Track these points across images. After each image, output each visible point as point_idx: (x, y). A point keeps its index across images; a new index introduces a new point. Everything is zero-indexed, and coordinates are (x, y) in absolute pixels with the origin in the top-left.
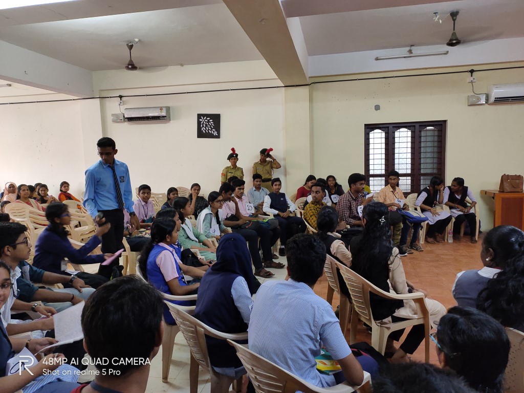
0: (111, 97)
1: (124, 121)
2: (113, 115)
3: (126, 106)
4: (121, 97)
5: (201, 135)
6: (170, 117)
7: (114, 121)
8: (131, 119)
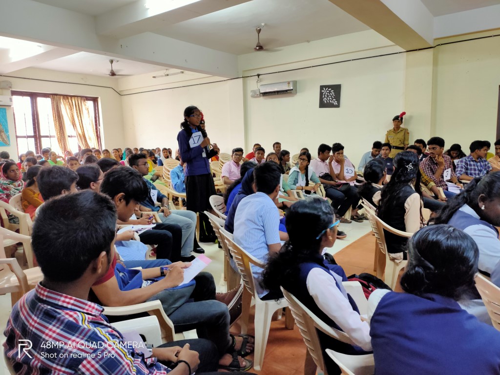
0: (251, 76)
1: (260, 96)
2: (252, 91)
3: (262, 83)
4: (259, 75)
5: (322, 105)
6: (296, 90)
7: (253, 97)
8: (265, 94)
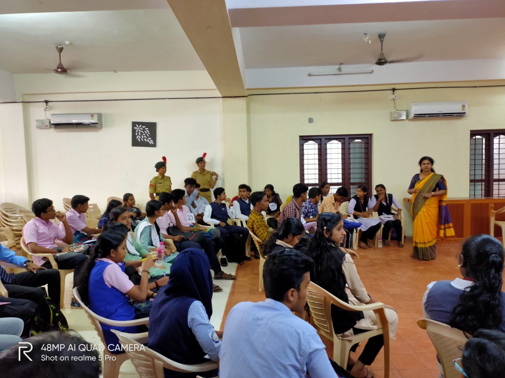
0: (35, 102)
1: (50, 127)
2: (37, 121)
3: (52, 112)
4: (47, 102)
5: (135, 143)
6: (101, 125)
7: (39, 127)
8: (57, 126)
